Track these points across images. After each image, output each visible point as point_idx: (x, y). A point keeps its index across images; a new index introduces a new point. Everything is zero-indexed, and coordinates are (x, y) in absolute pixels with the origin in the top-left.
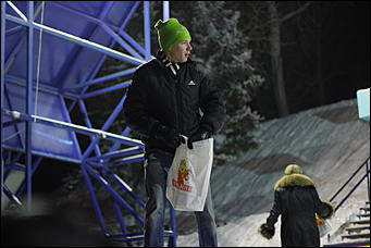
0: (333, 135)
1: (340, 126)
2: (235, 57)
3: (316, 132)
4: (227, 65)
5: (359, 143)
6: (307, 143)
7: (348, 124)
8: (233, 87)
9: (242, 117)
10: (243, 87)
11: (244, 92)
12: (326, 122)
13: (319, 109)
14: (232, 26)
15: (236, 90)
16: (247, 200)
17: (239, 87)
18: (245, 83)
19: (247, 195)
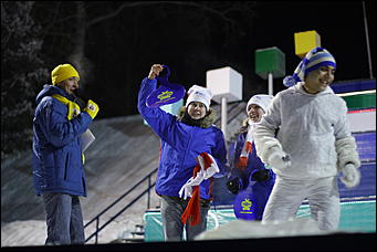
0: (124, 147)
1: (132, 140)
2: (22, 45)
3: (107, 143)
4: (12, 53)
5: (149, 159)
6: (94, 153)
7: (140, 138)
8: (16, 77)
9: (21, 112)
10: (27, 80)
11: (27, 84)
12: (119, 133)
13: (114, 120)
14: (24, 12)
15: (19, 82)
16: (21, 206)
17: (23, 79)
18: (30, 75)
19: (21, 201)
